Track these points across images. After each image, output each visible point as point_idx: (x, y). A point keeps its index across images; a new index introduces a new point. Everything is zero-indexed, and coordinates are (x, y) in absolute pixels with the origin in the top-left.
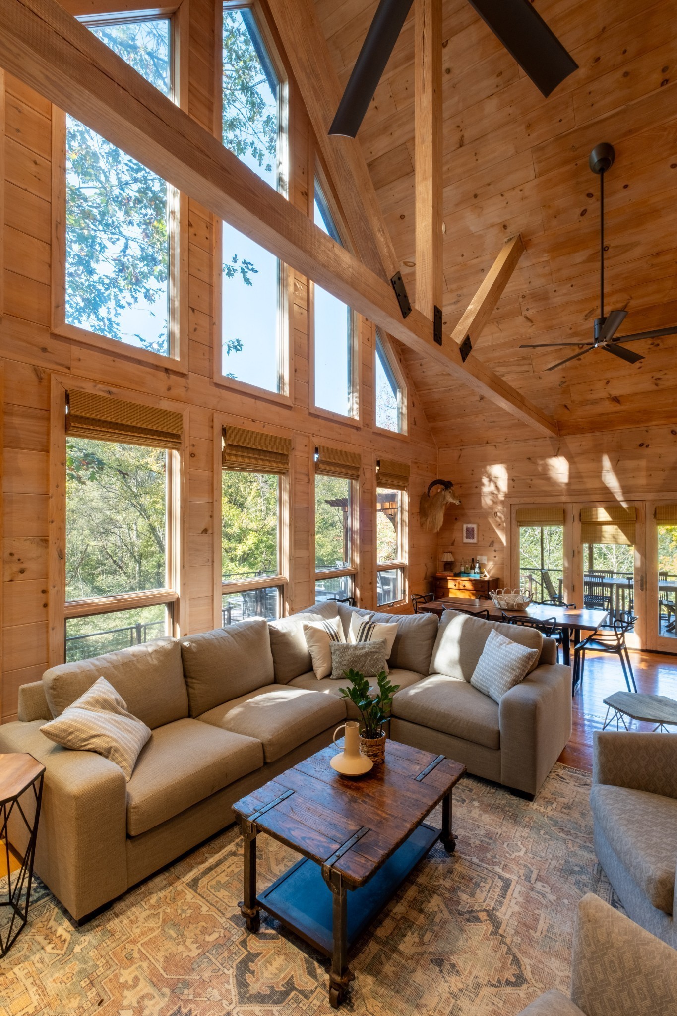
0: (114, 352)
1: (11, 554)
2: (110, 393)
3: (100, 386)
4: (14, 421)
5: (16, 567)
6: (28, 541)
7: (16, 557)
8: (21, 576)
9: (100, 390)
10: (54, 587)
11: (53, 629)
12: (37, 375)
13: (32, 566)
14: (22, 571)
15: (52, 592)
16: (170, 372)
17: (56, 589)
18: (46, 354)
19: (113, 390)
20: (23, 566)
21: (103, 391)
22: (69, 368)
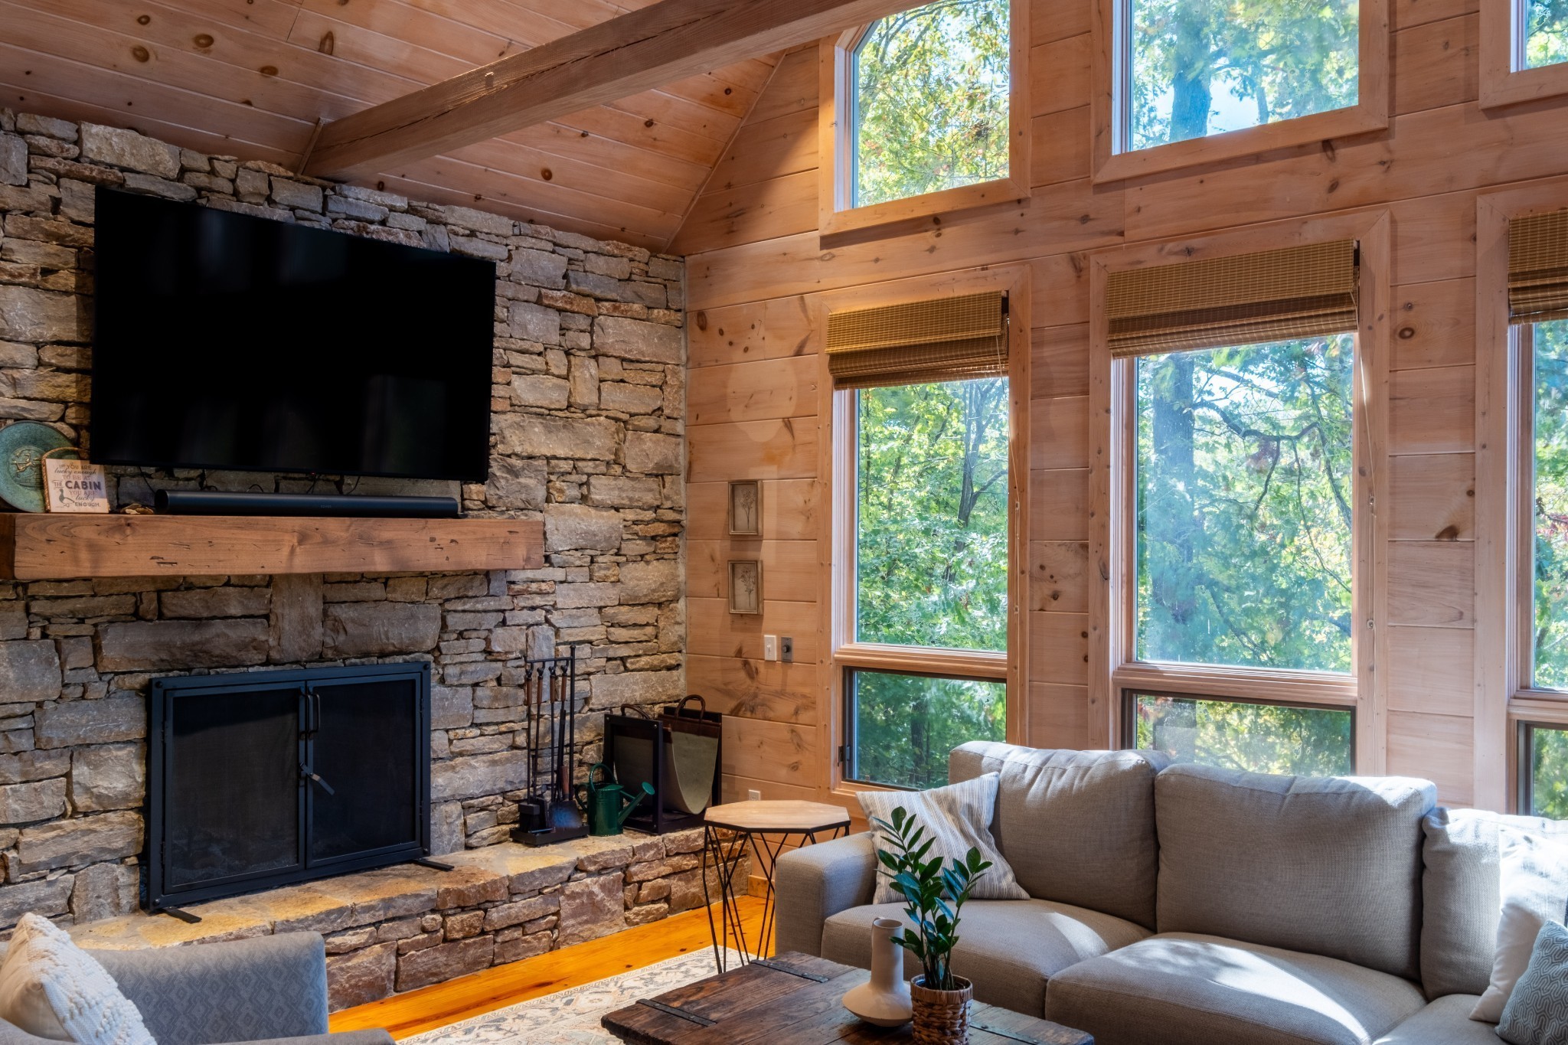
0: (1202, 165)
1: (1042, 567)
2: (1189, 251)
3: (1170, 246)
4: (1045, 354)
5: (1047, 589)
6: (1063, 548)
7: (1047, 572)
8: (1054, 603)
9: (1171, 253)
10: (1095, 629)
11: (1093, 702)
12: (1075, 266)
13: (1069, 589)
14: (1055, 596)
15: (1093, 635)
16: (1334, 144)
17: (1097, 632)
18: (1089, 224)
19: (1195, 243)
20: (1057, 587)
21: (1176, 253)
22: (1122, 234)
